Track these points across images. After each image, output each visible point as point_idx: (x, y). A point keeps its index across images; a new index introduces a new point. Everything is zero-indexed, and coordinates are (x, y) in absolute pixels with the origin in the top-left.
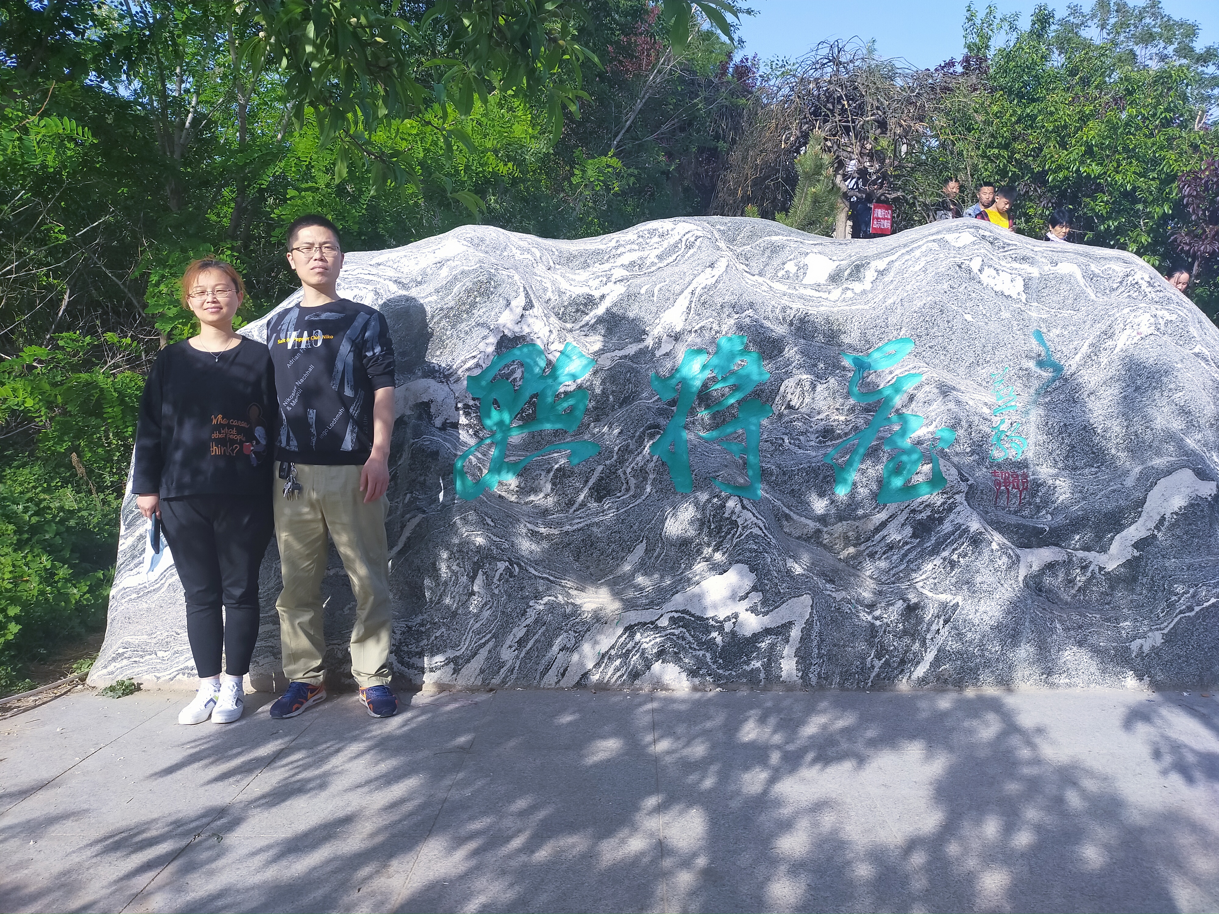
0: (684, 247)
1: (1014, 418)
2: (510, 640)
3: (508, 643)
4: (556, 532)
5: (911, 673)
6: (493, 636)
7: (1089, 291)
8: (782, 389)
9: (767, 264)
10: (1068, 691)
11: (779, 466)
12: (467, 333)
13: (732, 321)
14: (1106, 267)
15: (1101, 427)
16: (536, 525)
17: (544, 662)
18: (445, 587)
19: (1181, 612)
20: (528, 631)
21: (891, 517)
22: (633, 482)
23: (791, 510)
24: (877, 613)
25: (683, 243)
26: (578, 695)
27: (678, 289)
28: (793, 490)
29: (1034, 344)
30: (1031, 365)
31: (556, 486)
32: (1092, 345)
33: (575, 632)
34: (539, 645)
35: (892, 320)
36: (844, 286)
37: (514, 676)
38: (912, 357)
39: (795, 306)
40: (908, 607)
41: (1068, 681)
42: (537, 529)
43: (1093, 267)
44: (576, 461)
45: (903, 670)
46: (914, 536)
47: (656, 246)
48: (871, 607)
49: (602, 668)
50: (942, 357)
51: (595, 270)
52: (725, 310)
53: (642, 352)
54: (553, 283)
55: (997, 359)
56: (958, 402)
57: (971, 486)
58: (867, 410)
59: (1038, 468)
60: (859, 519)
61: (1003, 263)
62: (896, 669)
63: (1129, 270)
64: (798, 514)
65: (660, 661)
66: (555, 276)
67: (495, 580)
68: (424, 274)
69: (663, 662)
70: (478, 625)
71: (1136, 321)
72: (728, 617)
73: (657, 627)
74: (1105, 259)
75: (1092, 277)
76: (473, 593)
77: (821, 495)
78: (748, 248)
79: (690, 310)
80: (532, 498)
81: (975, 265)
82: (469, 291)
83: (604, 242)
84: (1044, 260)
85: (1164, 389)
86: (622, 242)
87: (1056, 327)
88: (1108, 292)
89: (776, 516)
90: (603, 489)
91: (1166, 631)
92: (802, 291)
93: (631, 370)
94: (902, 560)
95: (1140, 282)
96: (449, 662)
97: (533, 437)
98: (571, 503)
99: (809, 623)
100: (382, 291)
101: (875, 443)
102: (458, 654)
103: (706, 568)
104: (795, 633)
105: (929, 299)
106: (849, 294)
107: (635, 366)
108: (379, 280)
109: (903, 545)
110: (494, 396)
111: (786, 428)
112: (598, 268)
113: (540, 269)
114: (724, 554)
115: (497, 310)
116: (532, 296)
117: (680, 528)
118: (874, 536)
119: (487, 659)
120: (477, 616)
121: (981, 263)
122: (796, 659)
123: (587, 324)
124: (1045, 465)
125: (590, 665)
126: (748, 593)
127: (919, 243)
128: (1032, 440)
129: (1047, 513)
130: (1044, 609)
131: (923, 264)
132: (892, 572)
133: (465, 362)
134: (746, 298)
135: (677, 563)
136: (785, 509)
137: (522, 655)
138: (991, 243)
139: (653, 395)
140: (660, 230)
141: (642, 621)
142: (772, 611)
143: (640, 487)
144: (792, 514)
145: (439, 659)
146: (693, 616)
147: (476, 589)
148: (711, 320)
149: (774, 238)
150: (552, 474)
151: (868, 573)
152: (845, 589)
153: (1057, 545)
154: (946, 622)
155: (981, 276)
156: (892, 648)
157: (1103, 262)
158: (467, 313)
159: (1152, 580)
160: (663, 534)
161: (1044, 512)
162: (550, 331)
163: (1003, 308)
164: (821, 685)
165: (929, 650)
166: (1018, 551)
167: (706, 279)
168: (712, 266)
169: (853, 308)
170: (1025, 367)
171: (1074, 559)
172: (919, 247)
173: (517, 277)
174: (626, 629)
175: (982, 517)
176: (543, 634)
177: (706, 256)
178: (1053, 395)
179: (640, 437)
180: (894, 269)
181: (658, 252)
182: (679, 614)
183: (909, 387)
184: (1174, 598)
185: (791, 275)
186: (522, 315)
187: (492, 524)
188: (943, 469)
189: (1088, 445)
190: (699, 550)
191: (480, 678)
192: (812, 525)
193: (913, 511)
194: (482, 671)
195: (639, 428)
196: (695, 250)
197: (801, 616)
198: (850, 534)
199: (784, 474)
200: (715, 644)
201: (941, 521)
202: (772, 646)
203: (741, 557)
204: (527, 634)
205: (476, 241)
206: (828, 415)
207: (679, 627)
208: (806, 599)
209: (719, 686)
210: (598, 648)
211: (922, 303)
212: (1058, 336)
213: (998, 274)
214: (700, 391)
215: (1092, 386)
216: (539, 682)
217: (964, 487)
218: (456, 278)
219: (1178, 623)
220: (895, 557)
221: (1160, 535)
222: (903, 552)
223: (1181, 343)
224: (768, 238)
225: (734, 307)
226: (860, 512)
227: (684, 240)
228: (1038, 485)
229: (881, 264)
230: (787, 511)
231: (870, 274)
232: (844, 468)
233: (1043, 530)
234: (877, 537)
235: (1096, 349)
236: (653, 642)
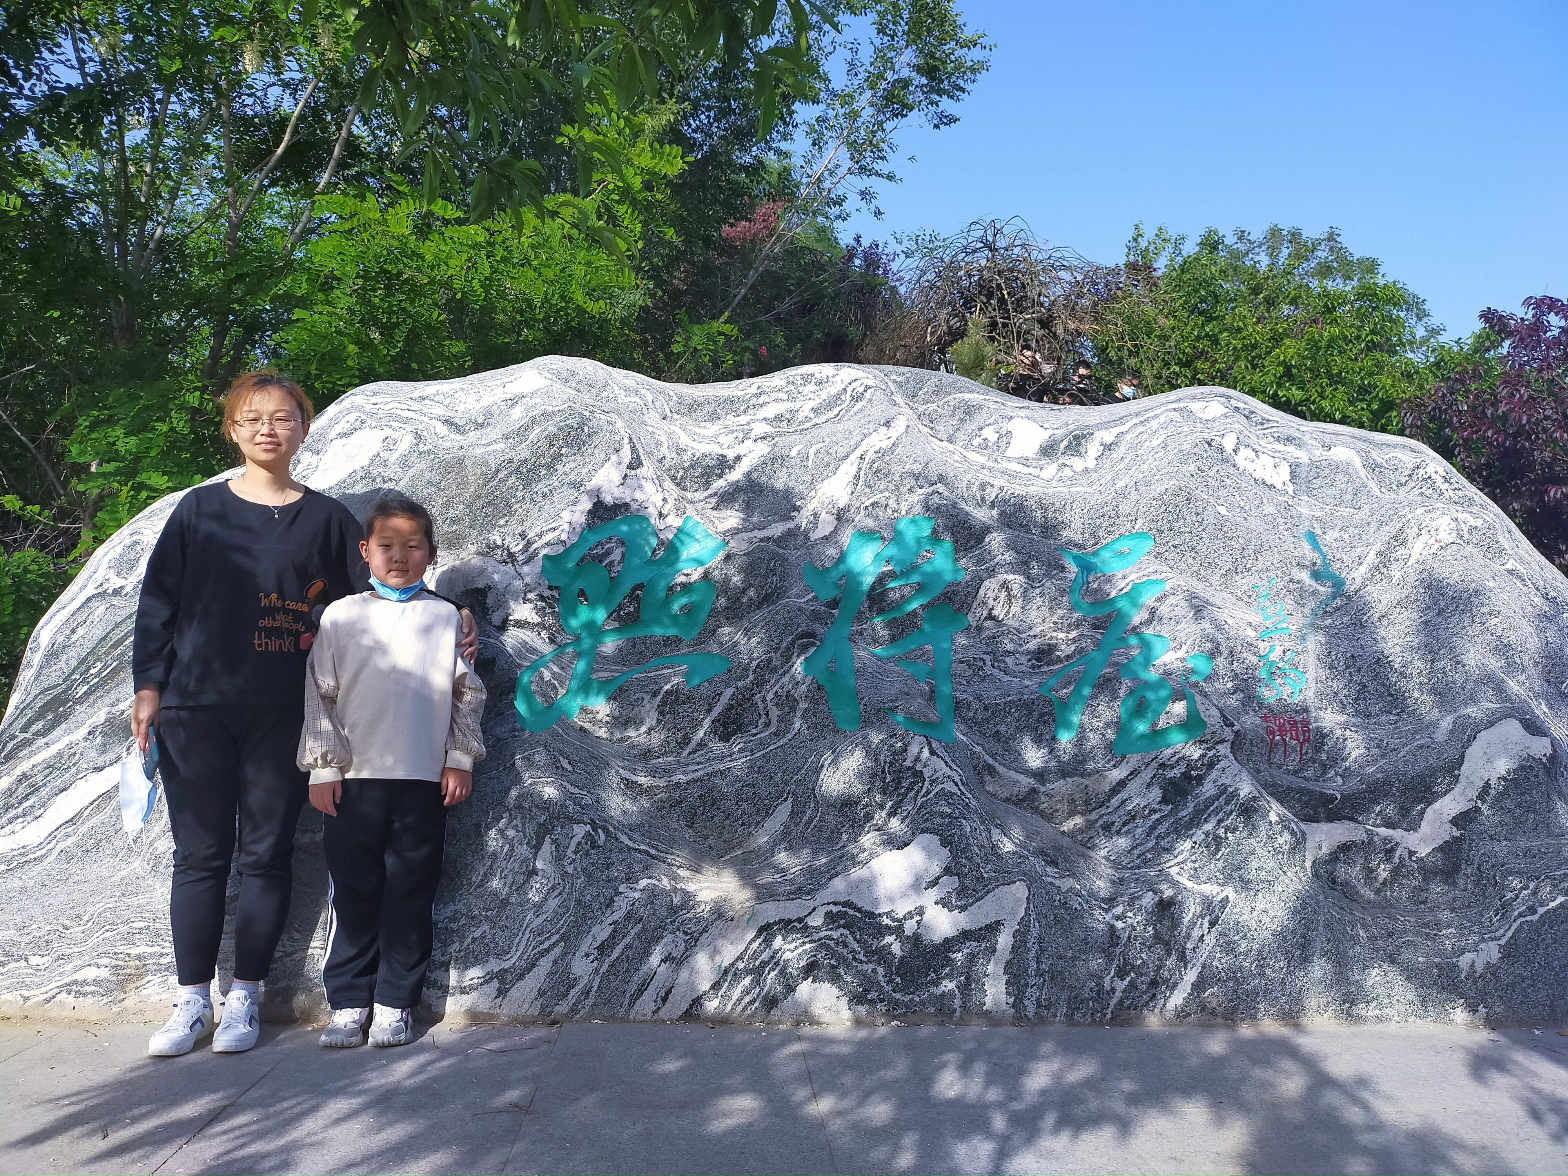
0: (849, 399)
1: (1287, 645)
2: (588, 944)
3: (584, 949)
4: (662, 783)
5: (1166, 999)
6: (562, 939)
7: (1371, 484)
8: (982, 591)
9: (958, 429)
10: (1380, 1027)
11: (978, 697)
12: (545, 496)
13: (915, 498)
14: (1390, 455)
15: (1399, 660)
16: (634, 771)
17: (636, 979)
18: (493, 862)
19: (1521, 915)
20: (614, 931)
21: (1132, 773)
22: (775, 712)
23: (996, 760)
24: (1119, 910)
25: (849, 394)
26: (688, 1029)
27: (842, 452)
28: (997, 732)
29: (1307, 550)
30: (1305, 576)
31: (664, 717)
32: (1380, 553)
33: (686, 933)
34: (630, 953)
35: (1124, 508)
36: (1060, 462)
37: (590, 1002)
38: (1151, 558)
39: (997, 483)
40: (1161, 901)
41: (1378, 1012)
42: (634, 778)
43: (1374, 455)
44: (696, 681)
45: (1154, 995)
46: (1164, 801)
47: (811, 396)
48: (1111, 901)
49: (723, 989)
50: (1190, 561)
51: (727, 422)
52: (905, 482)
53: (791, 534)
54: (669, 435)
55: (1260, 566)
56: (1214, 622)
57: (1237, 733)
58: (1095, 627)
59: (1321, 713)
60: (1089, 775)
61: (1263, 443)
62: (1145, 993)
63: (1419, 460)
64: (1005, 766)
65: (810, 979)
66: (672, 428)
67: (569, 853)
68: (488, 413)
69: (814, 981)
70: (539, 920)
71: (1434, 524)
72: (910, 913)
73: (806, 927)
74: (1389, 445)
75: (1374, 467)
76: (534, 872)
77: (1038, 741)
78: (933, 406)
79: (858, 480)
80: (631, 733)
81: (1229, 443)
82: (551, 440)
83: (741, 387)
84: (1313, 442)
85: (1475, 613)
86: (765, 389)
87: (1333, 528)
88: (1395, 487)
89: (975, 768)
90: (732, 723)
91: (1503, 942)
92: (1006, 465)
93: (776, 557)
94: (1148, 835)
95: (1434, 476)
96: (491, 979)
97: (634, 646)
98: (686, 740)
99: (1025, 924)
100: (425, 433)
101: (1108, 670)
102: (506, 965)
103: (878, 840)
104: (1004, 940)
105: (1172, 483)
106: (1067, 472)
107: (781, 551)
108: (422, 418)
109: (1150, 814)
110: (579, 585)
111: (987, 645)
112: (731, 420)
113: (652, 417)
114: (903, 820)
115: (590, 466)
116: (641, 450)
117: (842, 780)
118: (1109, 800)
119: (551, 974)
120: (539, 906)
121: (1236, 441)
122: (1006, 977)
123: (715, 494)
124: (1330, 709)
125: (705, 986)
126: (938, 878)
127: (1156, 412)
128: (1311, 675)
129: (1336, 775)
130: (1342, 908)
131: (1162, 438)
132: (1136, 852)
133: (540, 536)
134: (934, 469)
135: (837, 832)
136: (987, 757)
137: (604, 968)
138: (1247, 417)
139: (808, 591)
140: (818, 376)
141: (786, 917)
142: (972, 904)
143: (786, 721)
144: (996, 765)
145: (475, 973)
146: (859, 910)
147: (539, 865)
148: (886, 494)
149: (967, 396)
150: (659, 698)
151: (1103, 853)
152: (1073, 875)
153: (1351, 819)
154: (1212, 924)
155: (1235, 457)
156: (1139, 962)
157: (1387, 450)
158: (548, 468)
159: (1479, 869)
160: (817, 789)
161: (1333, 773)
162: (665, 500)
163: (1265, 500)
164: (1041, 1018)
165: (1190, 966)
166: (1303, 826)
167: (879, 440)
168: (887, 424)
169: (1073, 490)
170: (1296, 578)
171: (1376, 839)
172: (1156, 416)
173: (620, 424)
174: (760, 932)
175: (1253, 776)
176: (638, 935)
177: (880, 411)
178: (1334, 616)
179: (787, 648)
180: (1124, 444)
181: (814, 404)
182: (840, 908)
183: (1148, 598)
184: (1510, 895)
185: (990, 444)
186: (626, 475)
187: (569, 768)
188: (1201, 708)
189: (1384, 685)
190: (868, 813)
191: (538, 1004)
192: (1026, 781)
193: (1162, 766)
194: (541, 993)
195: (787, 636)
196: (864, 403)
197: (1013, 913)
198: (1077, 796)
199: (986, 708)
200: (890, 953)
201: (1200, 780)
202: (971, 959)
203: (928, 824)
204: (613, 935)
205: (565, 374)
206: (1043, 631)
207: (839, 926)
208: (1020, 890)
209: (894, 1018)
210: (718, 959)
211: (1162, 489)
212: (1336, 540)
213: (1257, 456)
214: (873, 588)
215: (1382, 607)
216: (628, 1012)
217: (1228, 734)
218: (533, 420)
219: (1518, 930)
220: (1139, 831)
221: (1484, 808)
222: (1150, 823)
223: (1490, 556)
224: (959, 395)
225: (917, 479)
226: (1090, 766)
227: (849, 389)
228: (1322, 736)
229: (1108, 436)
230: (991, 761)
231: (1093, 448)
232: (1065, 705)
233: (1333, 798)
234: (1115, 802)
235: (1384, 560)
236: (801, 949)
